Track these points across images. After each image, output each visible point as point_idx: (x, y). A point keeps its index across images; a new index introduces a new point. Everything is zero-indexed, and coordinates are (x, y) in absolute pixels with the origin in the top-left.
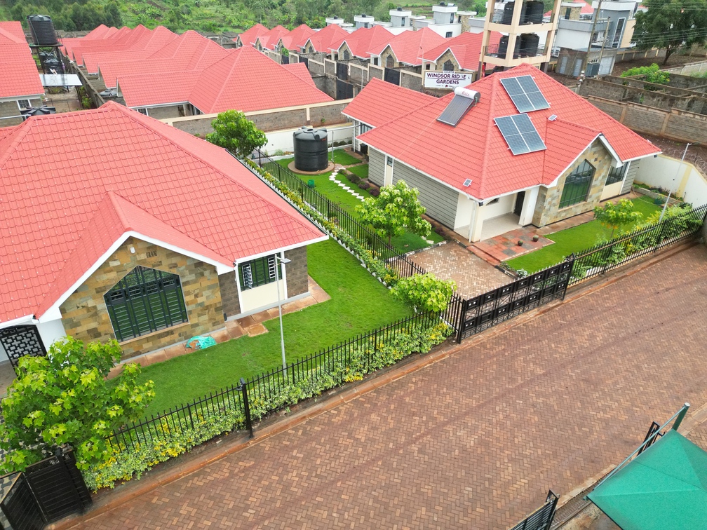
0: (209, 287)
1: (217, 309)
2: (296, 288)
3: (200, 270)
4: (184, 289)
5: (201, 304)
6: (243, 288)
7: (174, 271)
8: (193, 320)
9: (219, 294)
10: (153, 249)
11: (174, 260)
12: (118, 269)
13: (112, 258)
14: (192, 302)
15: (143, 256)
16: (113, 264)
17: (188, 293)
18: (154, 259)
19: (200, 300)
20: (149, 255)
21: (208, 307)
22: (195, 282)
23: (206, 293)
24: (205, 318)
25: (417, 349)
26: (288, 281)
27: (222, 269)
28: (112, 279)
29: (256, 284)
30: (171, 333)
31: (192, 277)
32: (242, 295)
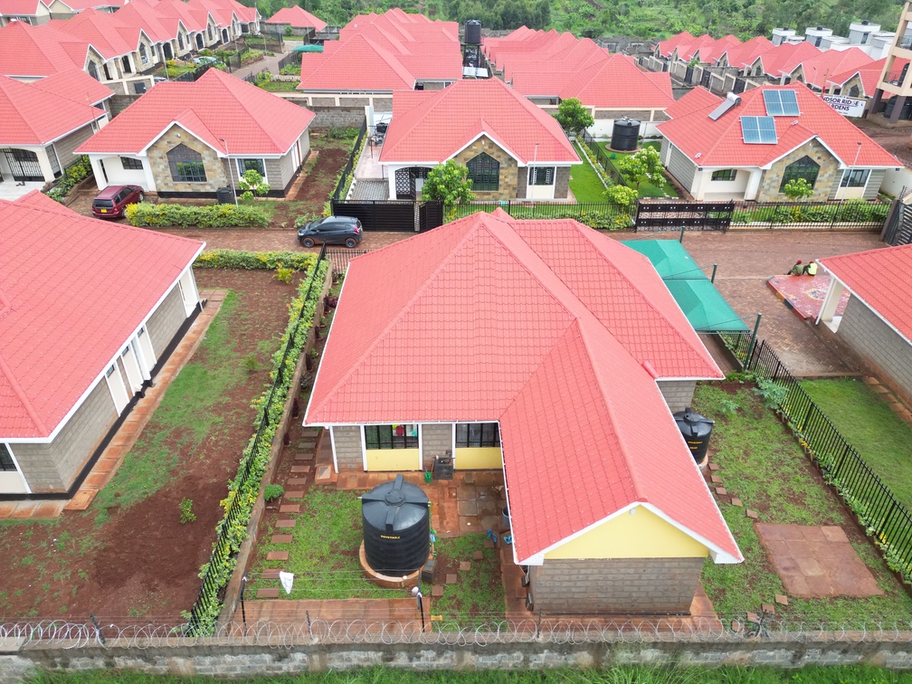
0: (513, 174)
1: (514, 189)
2: (560, 193)
3: (510, 162)
4: (501, 171)
5: (507, 183)
6: (530, 184)
7: (498, 160)
8: (501, 191)
9: (516, 180)
10: (492, 144)
11: (500, 154)
12: (475, 151)
13: (473, 144)
14: (503, 180)
15: (487, 147)
16: (474, 148)
17: (502, 174)
18: (491, 150)
19: (507, 180)
20: (489, 148)
21: (509, 186)
22: (506, 168)
23: (511, 177)
24: (507, 191)
25: (607, 226)
26: (556, 187)
27: (521, 164)
28: (471, 155)
29: (538, 183)
30: (489, 194)
31: (505, 165)
32: (529, 188)
